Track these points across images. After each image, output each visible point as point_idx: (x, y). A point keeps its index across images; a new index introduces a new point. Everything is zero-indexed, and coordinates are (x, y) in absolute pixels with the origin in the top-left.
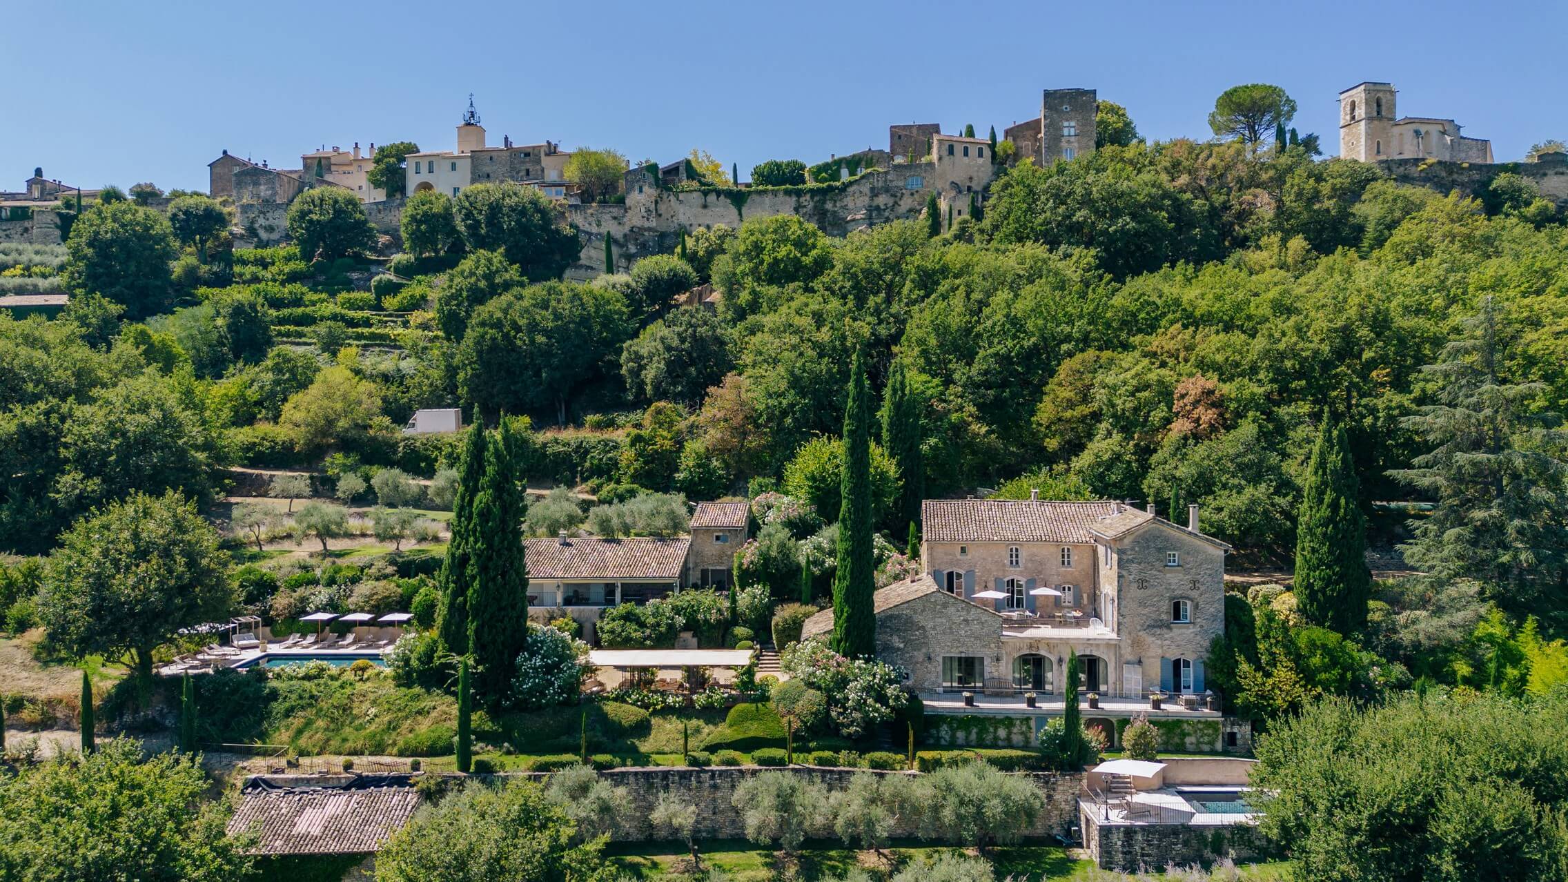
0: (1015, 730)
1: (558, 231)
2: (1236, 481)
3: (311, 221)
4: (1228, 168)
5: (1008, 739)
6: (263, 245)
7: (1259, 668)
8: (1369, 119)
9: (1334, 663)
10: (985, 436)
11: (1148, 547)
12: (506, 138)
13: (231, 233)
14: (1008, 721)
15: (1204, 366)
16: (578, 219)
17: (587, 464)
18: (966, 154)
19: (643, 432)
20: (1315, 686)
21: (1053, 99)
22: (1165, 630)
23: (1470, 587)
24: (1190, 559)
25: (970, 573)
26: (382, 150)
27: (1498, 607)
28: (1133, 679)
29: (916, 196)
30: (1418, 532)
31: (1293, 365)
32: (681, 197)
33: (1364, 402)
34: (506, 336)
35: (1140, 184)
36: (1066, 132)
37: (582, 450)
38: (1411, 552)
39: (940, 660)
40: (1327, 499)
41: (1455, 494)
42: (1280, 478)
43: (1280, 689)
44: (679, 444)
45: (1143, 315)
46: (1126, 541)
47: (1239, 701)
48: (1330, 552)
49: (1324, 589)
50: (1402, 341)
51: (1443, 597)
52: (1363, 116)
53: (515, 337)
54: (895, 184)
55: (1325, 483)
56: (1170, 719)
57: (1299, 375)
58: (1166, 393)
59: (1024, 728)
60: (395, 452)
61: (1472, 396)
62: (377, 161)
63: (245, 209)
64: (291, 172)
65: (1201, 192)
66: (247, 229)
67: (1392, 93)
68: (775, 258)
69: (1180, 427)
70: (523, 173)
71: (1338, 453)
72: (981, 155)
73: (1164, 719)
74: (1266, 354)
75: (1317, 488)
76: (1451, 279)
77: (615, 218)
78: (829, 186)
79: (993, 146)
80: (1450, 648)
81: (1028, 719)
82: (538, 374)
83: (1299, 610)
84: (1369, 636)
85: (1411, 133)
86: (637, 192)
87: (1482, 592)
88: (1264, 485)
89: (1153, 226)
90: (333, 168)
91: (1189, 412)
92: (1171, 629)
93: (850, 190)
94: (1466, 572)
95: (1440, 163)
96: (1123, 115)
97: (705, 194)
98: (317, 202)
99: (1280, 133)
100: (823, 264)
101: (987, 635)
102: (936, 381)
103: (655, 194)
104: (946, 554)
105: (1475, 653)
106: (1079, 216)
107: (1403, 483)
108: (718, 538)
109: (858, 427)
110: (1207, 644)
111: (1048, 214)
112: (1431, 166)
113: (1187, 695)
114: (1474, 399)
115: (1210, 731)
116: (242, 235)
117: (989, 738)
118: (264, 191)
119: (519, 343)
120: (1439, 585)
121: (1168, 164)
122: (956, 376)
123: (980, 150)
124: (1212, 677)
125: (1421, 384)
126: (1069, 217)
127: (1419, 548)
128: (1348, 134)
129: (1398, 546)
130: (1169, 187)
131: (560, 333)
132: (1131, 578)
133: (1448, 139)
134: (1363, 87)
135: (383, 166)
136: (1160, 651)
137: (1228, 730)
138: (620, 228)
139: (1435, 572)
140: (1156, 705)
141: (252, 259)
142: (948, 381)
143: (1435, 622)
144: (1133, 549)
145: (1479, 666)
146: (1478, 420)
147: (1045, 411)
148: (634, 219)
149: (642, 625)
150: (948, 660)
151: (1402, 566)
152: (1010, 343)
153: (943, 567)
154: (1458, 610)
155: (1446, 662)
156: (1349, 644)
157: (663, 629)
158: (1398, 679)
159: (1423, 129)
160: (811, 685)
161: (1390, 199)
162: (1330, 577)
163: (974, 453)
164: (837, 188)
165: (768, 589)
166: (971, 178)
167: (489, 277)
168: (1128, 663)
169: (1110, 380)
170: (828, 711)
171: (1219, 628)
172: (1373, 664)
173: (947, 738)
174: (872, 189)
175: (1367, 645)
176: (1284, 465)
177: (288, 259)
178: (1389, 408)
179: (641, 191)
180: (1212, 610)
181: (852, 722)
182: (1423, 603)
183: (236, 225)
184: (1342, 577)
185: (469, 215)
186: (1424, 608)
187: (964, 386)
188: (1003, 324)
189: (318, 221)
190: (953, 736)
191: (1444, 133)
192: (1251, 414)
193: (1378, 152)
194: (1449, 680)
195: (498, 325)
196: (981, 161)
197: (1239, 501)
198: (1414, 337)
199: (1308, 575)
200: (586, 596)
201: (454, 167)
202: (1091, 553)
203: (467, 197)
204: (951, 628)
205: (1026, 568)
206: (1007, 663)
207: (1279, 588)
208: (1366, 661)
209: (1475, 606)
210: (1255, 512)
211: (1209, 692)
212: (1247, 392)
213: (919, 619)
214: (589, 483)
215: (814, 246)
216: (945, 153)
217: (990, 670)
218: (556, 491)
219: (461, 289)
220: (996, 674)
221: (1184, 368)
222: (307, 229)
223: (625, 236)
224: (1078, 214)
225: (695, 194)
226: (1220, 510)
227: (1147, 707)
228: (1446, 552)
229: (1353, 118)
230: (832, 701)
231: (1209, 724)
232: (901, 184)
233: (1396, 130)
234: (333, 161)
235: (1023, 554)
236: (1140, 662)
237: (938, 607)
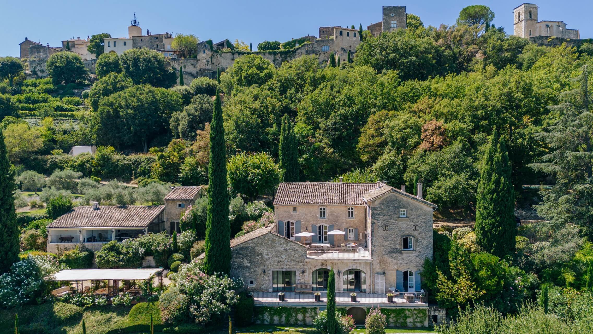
0: (308, 315)
1: (167, 71)
2: (449, 173)
3: (56, 66)
4: (462, 36)
5: (304, 320)
6: (38, 78)
7: (450, 278)
8: (526, 20)
9: (494, 274)
10: (332, 154)
11: (389, 207)
12: (148, 31)
13: (25, 73)
14: (303, 309)
15: (438, 116)
16: (176, 65)
17: (139, 170)
18: (348, 35)
19: (165, 154)
20: (482, 289)
21: (387, 11)
22: (398, 255)
23: (573, 228)
24: (413, 213)
25: (299, 222)
26: (93, 36)
27: (589, 240)
28: (380, 284)
29: (326, 54)
30: (544, 198)
31: (482, 113)
32: (222, 55)
33: (517, 131)
34: (115, 110)
35: (422, 43)
36: (392, 25)
37: (137, 163)
38: (541, 209)
39: (271, 273)
40: (493, 179)
41: (566, 177)
42: (472, 170)
43: (462, 292)
44: (182, 159)
45: (411, 94)
46: (377, 203)
47: (438, 298)
48: (494, 209)
49: (491, 230)
50: (537, 99)
51: (559, 235)
52: (524, 18)
53: (119, 111)
54: (317, 49)
55: (492, 169)
56: (398, 308)
57: (484, 118)
58: (417, 129)
59: (313, 314)
60: (46, 165)
61: (575, 121)
62: (92, 41)
63: (32, 62)
64: (57, 48)
65: (449, 47)
66: (32, 72)
67: (536, 8)
68: (247, 74)
69: (424, 145)
70: (156, 46)
71: (500, 152)
72: (355, 36)
73: (394, 308)
74: (468, 108)
75: (488, 172)
76: (562, 76)
77: (192, 65)
78: (288, 50)
79: (361, 32)
80: (561, 265)
81: (315, 308)
82: (130, 129)
83: (477, 242)
84: (516, 257)
85: (545, 26)
86: (202, 53)
87: (580, 232)
88: (463, 174)
89: (426, 61)
90: (76, 46)
91: (429, 139)
92: (402, 253)
93: (298, 52)
94: (571, 220)
95: (557, 38)
96: (419, 20)
97: (233, 54)
98: (59, 57)
99: (487, 26)
100: (269, 76)
101: (298, 258)
102: (310, 127)
103: (211, 54)
104: (285, 212)
105: (576, 268)
106: (392, 56)
107: (537, 171)
108: (180, 205)
109: (216, 136)
110: (422, 262)
111: (378, 55)
112: (553, 39)
113: (411, 293)
114: (577, 122)
115: (421, 315)
116: (30, 74)
117: (292, 320)
118: (42, 55)
119: (121, 113)
120: (556, 227)
121: (435, 35)
122: (321, 125)
123: (355, 34)
124: (425, 281)
125: (547, 121)
126: (387, 57)
127: (545, 206)
128: (517, 27)
129: (534, 206)
130: (434, 44)
131: (139, 109)
132: (379, 224)
133: (561, 28)
134: (523, 5)
135: (94, 43)
136: (396, 267)
137: (432, 314)
138: (195, 69)
139: (554, 220)
140: (390, 299)
141: (31, 84)
142: (317, 127)
143: (554, 249)
144: (380, 207)
145: (579, 275)
146: (579, 133)
147: (362, 140)
148: (201, 65)
149: (119, 253)
150: (276, 273)
151: (537, 218)
152: (347, 109)
153: (283, 219)
154: (567, 242)
155: (560, 273)
156: (504, 262)
157: (130, 255)
158: (531, 283)
159: (550, 24)
160: (182, 291)
161: (535, 51)
162: (494, 223)
163: (328, 162)
164: (292, 51)
165: (194, 233)
166: (350, 46)
167: (114, 84)
168: (377, 273)
169: (391, 124)
170: (188, 307)
171: (429, 253)
172: (518, 275)
173: (268, 320)
174: (307, 51)
175: (515, 263)
176: (475, 165)
177: (46, 83)
178: (530, 134)
179: (204, 52)
180: (426, 242)
181: (203, 314)
182: (547, 238)
183: (28, 70)
184: (500, 224)
185: (125, 63)
186: (547, 240)
187: (324, 130)
188: (344, 100)
189: (59, 67)
190: (272, 319)
191: (559, 26)
192: (459, 138)
193: (530, 35)
194: (562, 283)
195: (112, 105)
196: (355, 39)
197: (450, 183)
198: (544, 98)
199: (482, 221)
200: (105, 237)
201: (125, 44)
202: (364, 210)
203: (125, 54)
204: (277, 254)
205: (329, 219)
206: (309, 274)
207: (468, 229)
208: (513, 273)
209: (576, 239)
210: (458, 189)
211: (422, 291)
212: (457, 127)
213: (258, 249)
214: (138, 179)
215: (267, 68)
216: (338, 35)
217: (299, 278)
218: (111, 182)
219: (100, 90)
220: (302, 281)
221: (428, 117)
222: (54, 70)
223: (197, 72)
224: (391, 55)
225: (229, 54)
226: (440, 187)
227: (385, 300)
228: (560, 209)
229: (519, 20)
230: (191, 301)
231: (420, 311)
232: (319, 49)
233: (538, 25)
234: (76, 43)
235: (327, 211)
236: (384, 273)
237: (270, 242)
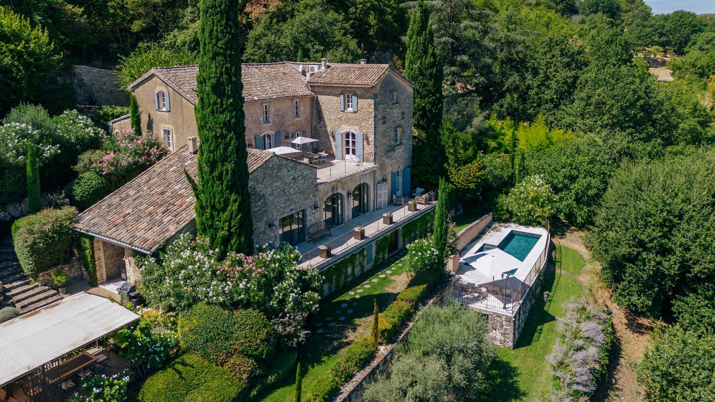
11: (386, 91)
14: (353, 257)
22: (393, 153)
24: (401, 97)
28: (383, 194)
39: (278, 223)
46: (378, 87)
56: (422, 215)
59: (361, 259)
73: (420, 217)
81: (363, 250)
92: (395, 151)
101: (308, 187)
110: (407, 157)
132: (380, 116)
136: (391, 169)
144: (380, 94)
168: (379, 182)
180: (408, 132)
202: (310, 103)
204: (284, 190)
205: (274, 123)
206: (320, 208)
217: (310, 218)
220: (314, 221)
230: (270, 314)
236: (384, 180)
237: (275, 171)
